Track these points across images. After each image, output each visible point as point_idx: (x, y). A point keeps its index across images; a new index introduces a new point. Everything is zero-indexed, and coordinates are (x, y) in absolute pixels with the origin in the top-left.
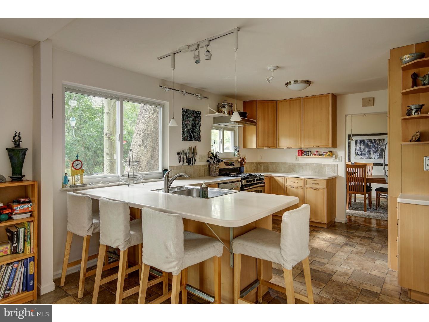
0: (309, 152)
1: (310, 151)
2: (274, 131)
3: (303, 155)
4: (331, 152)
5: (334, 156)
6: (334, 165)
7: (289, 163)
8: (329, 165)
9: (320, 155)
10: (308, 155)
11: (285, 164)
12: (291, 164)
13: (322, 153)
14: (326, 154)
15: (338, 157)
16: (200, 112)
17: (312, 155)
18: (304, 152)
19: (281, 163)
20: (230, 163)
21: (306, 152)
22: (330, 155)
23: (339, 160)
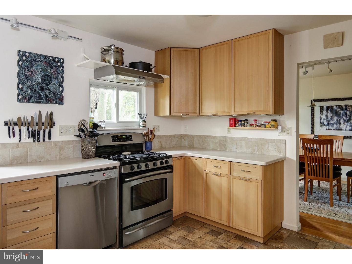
0: (244, 121)
1: (247, 120)
2: (195, 91)
3: (237, 125)
4: (275, 121)
5: (279, 127)
6: (280, 141)
7: (220, 137)
8: (273, 141)
9: (260, 126)
10: (244, 126)
11: (214, 137)
12: (222, 139)
13: (263, 123)
14: (267, 124)
15: (286, 128)
16: (63, 59)
17: (248, 126)
18: (238, 121)
19: (210, 136)
20: (124, 137)
21: (241, 121)
22: (273, 126)
23: (288, 133)
